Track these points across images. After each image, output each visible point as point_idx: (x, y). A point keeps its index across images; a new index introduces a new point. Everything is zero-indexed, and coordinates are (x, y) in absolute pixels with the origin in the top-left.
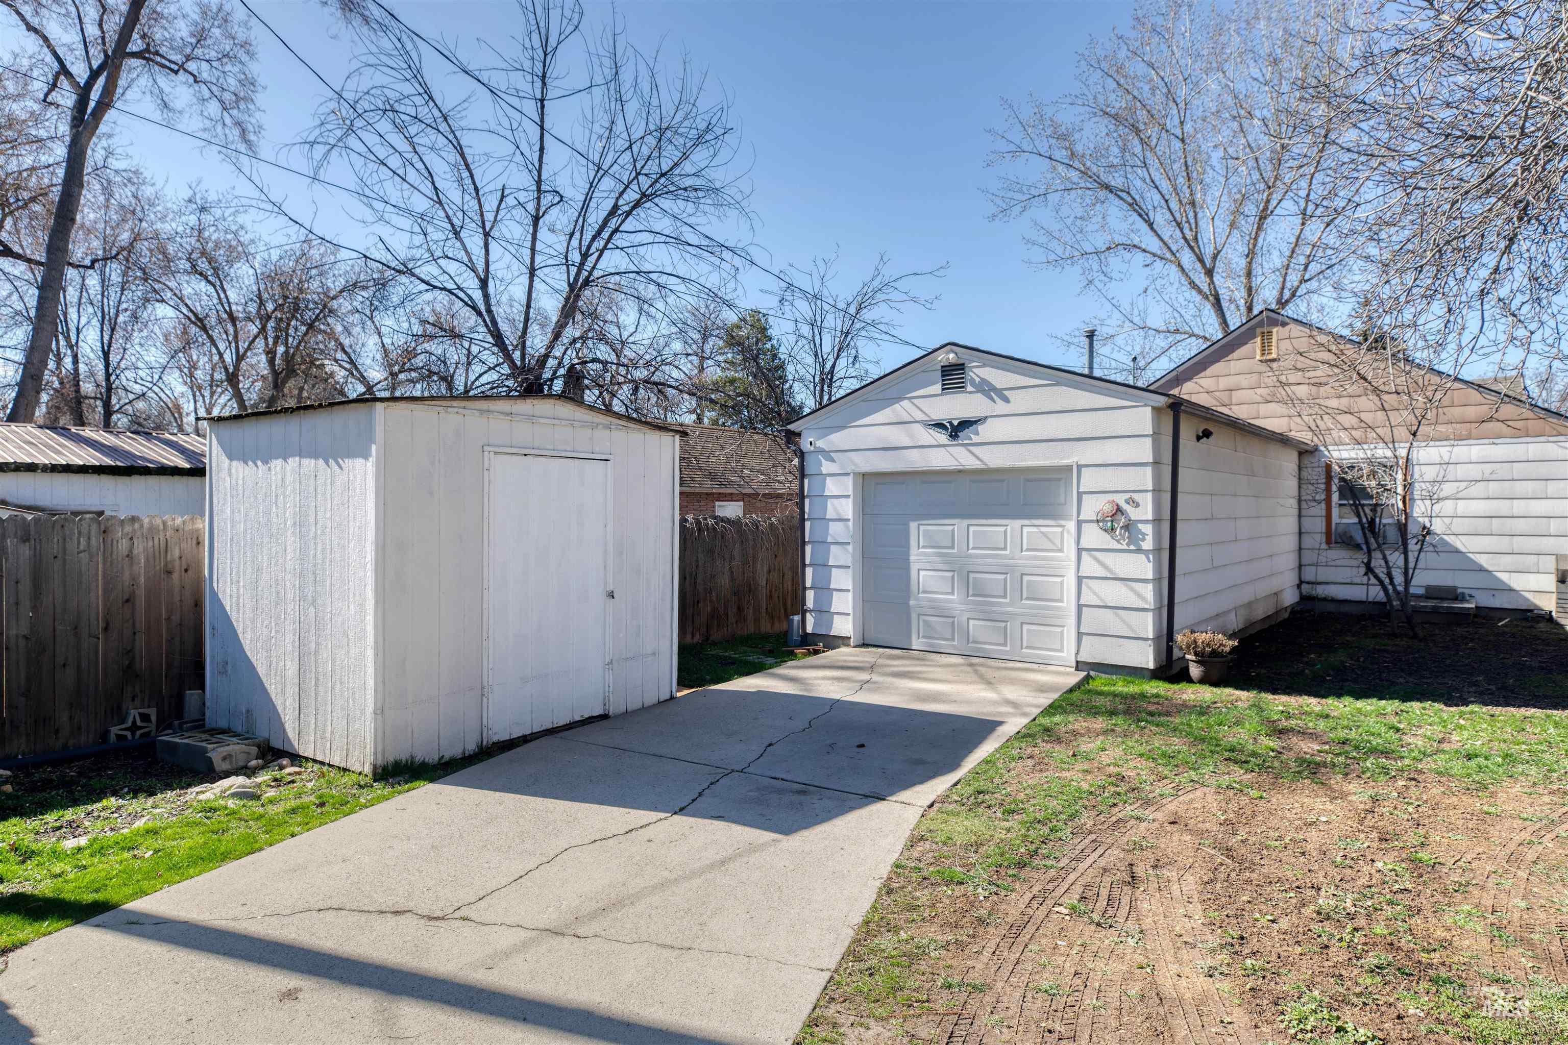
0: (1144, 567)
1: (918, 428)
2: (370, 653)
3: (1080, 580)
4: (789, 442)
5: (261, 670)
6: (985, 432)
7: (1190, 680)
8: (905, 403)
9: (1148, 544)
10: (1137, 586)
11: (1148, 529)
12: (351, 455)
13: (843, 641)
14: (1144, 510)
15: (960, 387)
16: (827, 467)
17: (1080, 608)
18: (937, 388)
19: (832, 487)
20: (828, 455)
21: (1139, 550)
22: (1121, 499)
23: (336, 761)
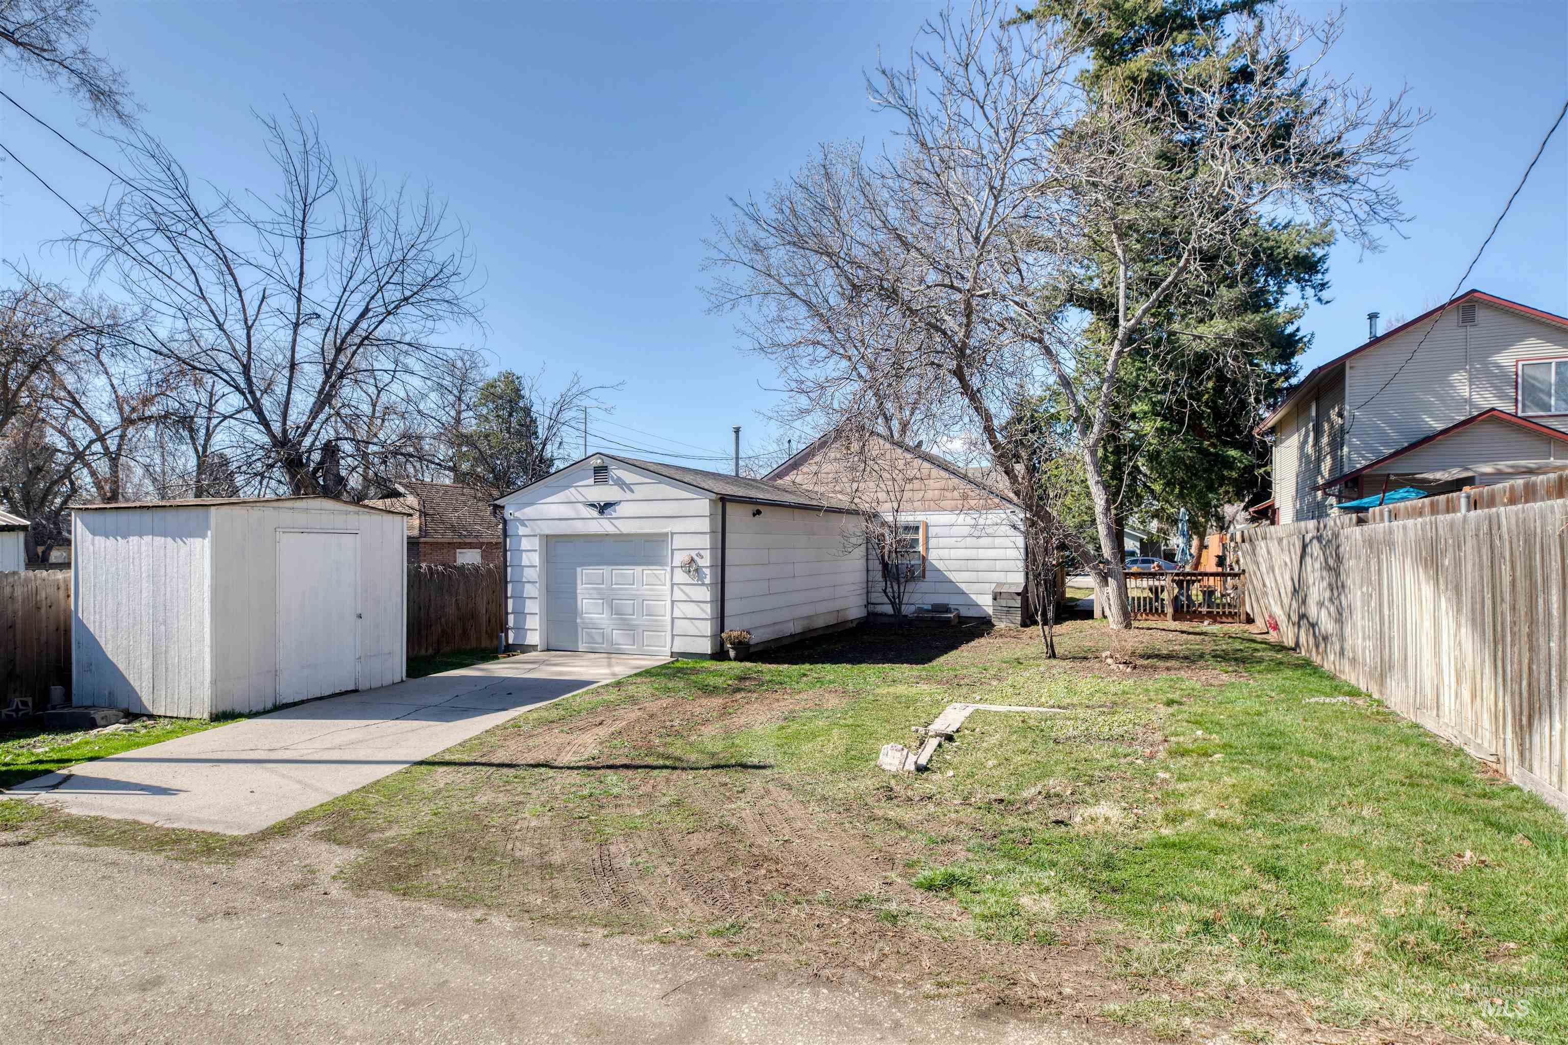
0: (704, 594)
1: (580, 506)
2: (207, 650)
3: (673, 602)
4: (494, 513)
5: (122, 667)
6: (620, 510)
7: (730, 660)
8: (572, 490)
9: (707, 581)
10: (702, 605)
11: (707, 571)
12: (191, 535)
13: (533, 648)
14: (705, 561)
15: (605, 482)
16: (522, 531)
17: (673, 619)
18: (591, 481)
19: (525, 544)
20: (523, 522)
21: (703, 584)
22: (693, 554)
23: (182, 715)
